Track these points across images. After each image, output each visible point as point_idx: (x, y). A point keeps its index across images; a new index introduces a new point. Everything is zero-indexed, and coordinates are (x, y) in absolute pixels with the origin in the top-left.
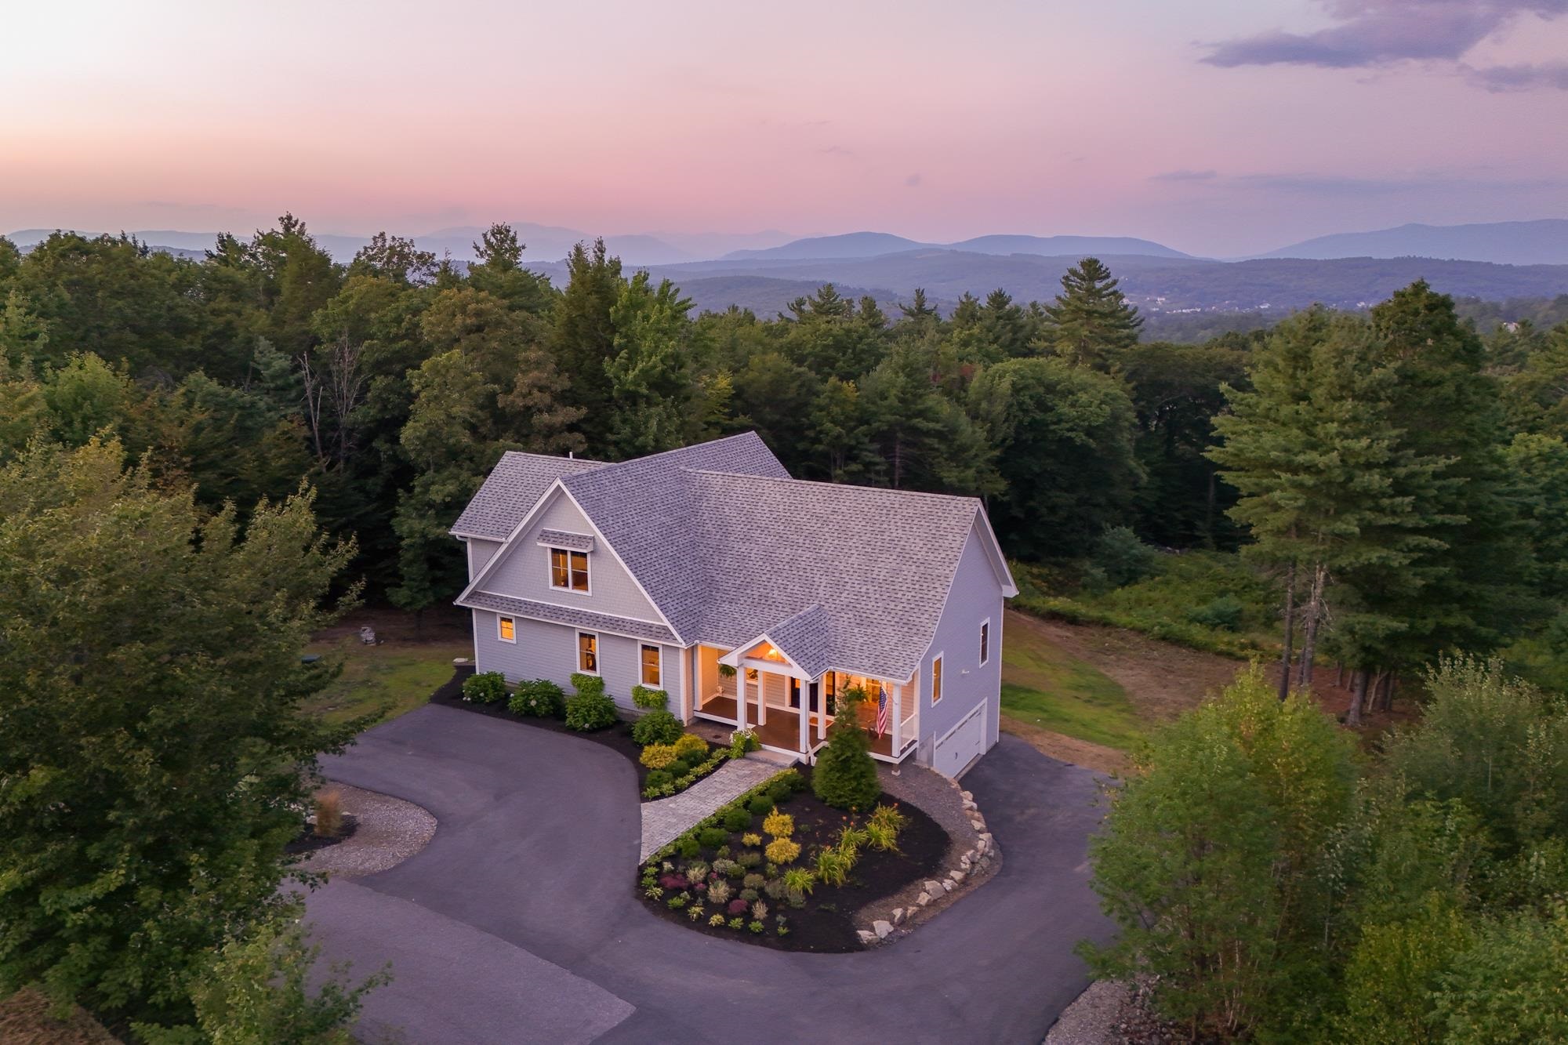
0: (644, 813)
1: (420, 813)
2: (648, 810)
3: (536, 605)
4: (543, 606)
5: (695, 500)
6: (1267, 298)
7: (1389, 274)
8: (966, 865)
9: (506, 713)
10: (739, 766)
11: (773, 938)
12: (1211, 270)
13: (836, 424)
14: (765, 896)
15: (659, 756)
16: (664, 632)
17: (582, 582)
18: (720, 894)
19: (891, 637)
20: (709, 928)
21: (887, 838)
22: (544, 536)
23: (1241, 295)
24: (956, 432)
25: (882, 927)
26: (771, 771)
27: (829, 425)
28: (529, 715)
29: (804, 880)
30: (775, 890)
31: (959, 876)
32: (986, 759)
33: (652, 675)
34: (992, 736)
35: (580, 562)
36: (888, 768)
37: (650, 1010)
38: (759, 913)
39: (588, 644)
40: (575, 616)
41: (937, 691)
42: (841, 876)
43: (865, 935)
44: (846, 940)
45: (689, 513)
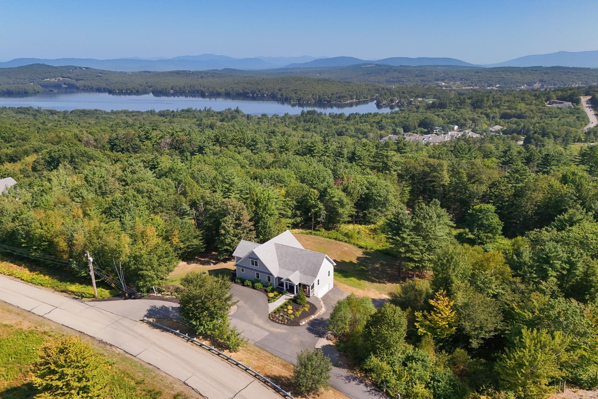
2: (269, 304)
4: (249, 268)
5: (277, 249)
6: (499, 82)
7: (548, 73)
8: (319, 313)
9: (244, 285)
10: (284, 297)
11: (287, 324)
12: (479, 71)
13: (312, 200)
14: (287, 319)
15: (271, 295)
16: (271, 274)
17: (256, 265)
18: (281, 318)
19: (310, 277)
20: (279, 323)
21: (307, 309)
22: (250, 258)
23: (489, 82)
24: (342, 201)
25: (304, 323)
26: (290, 298)
27: (310, 200)
28: (248, 286)
29: (293, 316)
30: (289, 318)
31: (317, 315)
32: (330, 291)
33: (269, 280)
34: (332, 287)
35: (256, 262)
36: (309, 297)
37: (272, 333)
38: (286, 321)
39: (258, 274)
40: (255, 270)
41: (318, 284)
42: (298, 316)
43: (301, 324)
44: (298, 325)
45: (275, 251)
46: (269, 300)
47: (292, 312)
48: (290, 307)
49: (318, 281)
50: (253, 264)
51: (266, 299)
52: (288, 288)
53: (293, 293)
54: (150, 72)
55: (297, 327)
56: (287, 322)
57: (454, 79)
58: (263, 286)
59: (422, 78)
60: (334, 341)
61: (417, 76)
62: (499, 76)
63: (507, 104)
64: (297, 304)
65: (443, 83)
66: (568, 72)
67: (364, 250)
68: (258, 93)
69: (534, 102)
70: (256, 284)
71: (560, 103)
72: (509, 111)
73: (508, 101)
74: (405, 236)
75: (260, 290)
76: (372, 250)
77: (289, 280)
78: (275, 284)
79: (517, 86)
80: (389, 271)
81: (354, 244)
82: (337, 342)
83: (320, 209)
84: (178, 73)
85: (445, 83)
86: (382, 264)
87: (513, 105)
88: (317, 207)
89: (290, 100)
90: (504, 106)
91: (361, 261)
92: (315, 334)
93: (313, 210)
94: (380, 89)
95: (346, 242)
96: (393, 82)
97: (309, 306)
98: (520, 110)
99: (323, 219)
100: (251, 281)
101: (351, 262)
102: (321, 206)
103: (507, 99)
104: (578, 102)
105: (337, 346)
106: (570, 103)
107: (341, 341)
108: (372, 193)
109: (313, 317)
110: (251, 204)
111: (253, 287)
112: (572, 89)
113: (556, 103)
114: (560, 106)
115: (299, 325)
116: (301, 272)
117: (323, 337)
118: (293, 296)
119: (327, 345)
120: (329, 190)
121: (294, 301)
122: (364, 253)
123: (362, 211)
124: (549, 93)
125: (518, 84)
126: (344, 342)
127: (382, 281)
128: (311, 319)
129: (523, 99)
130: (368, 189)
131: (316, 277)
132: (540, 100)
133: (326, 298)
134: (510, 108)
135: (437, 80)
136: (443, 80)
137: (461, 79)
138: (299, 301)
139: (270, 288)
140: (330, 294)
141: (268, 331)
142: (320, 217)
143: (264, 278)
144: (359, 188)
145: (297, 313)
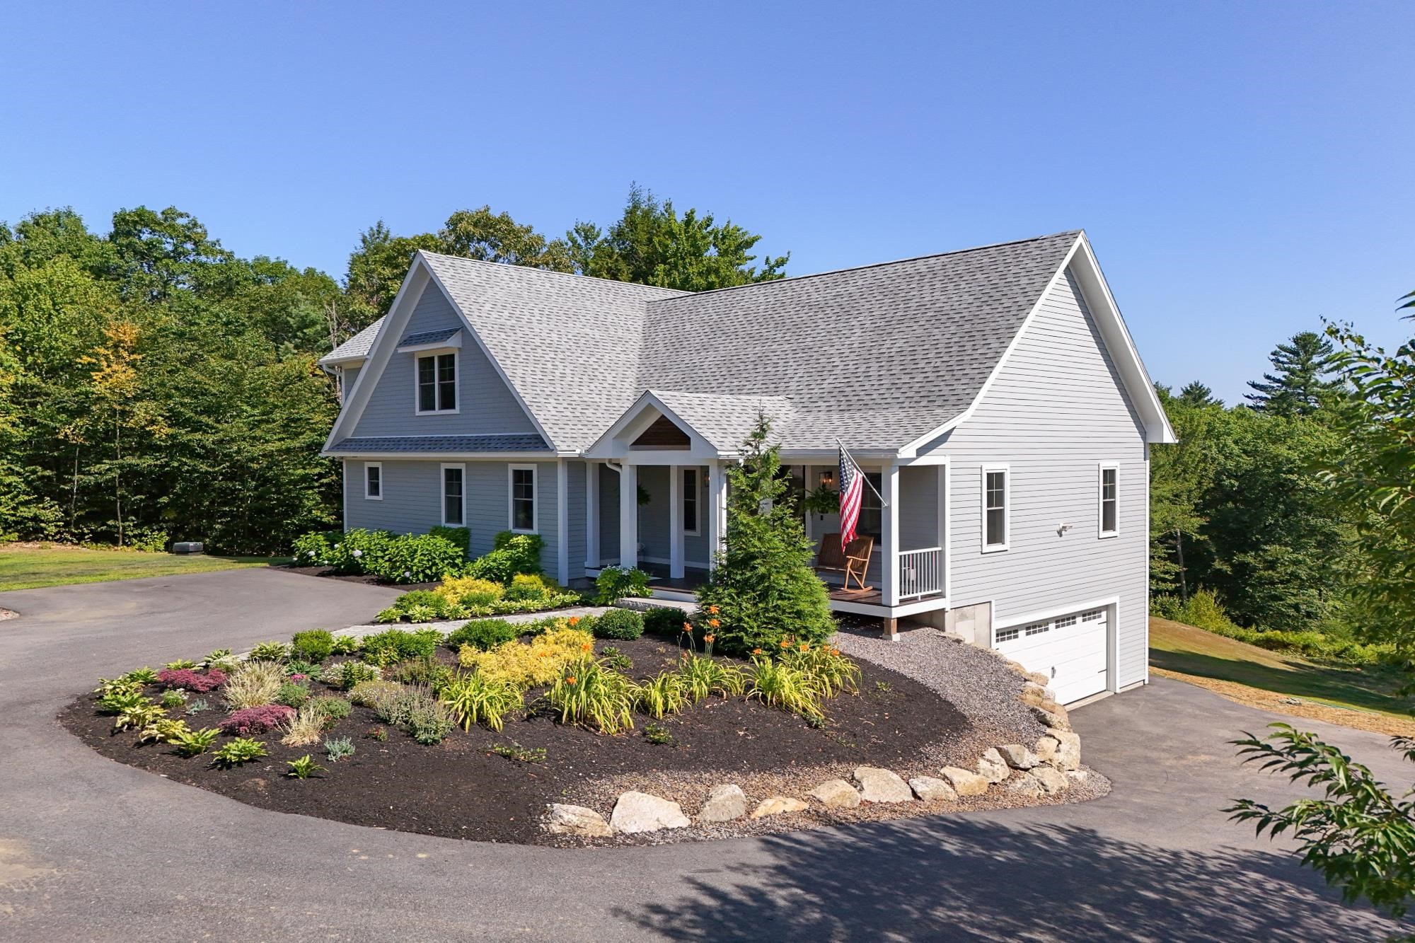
3: (401, 440)
8: (995, 766)
16: (535, 441)
17: (450, 398)
31: (965, 779)
33: (526, 516)
35: (447, 371)
40: (437, 443)
45: (637, 338)
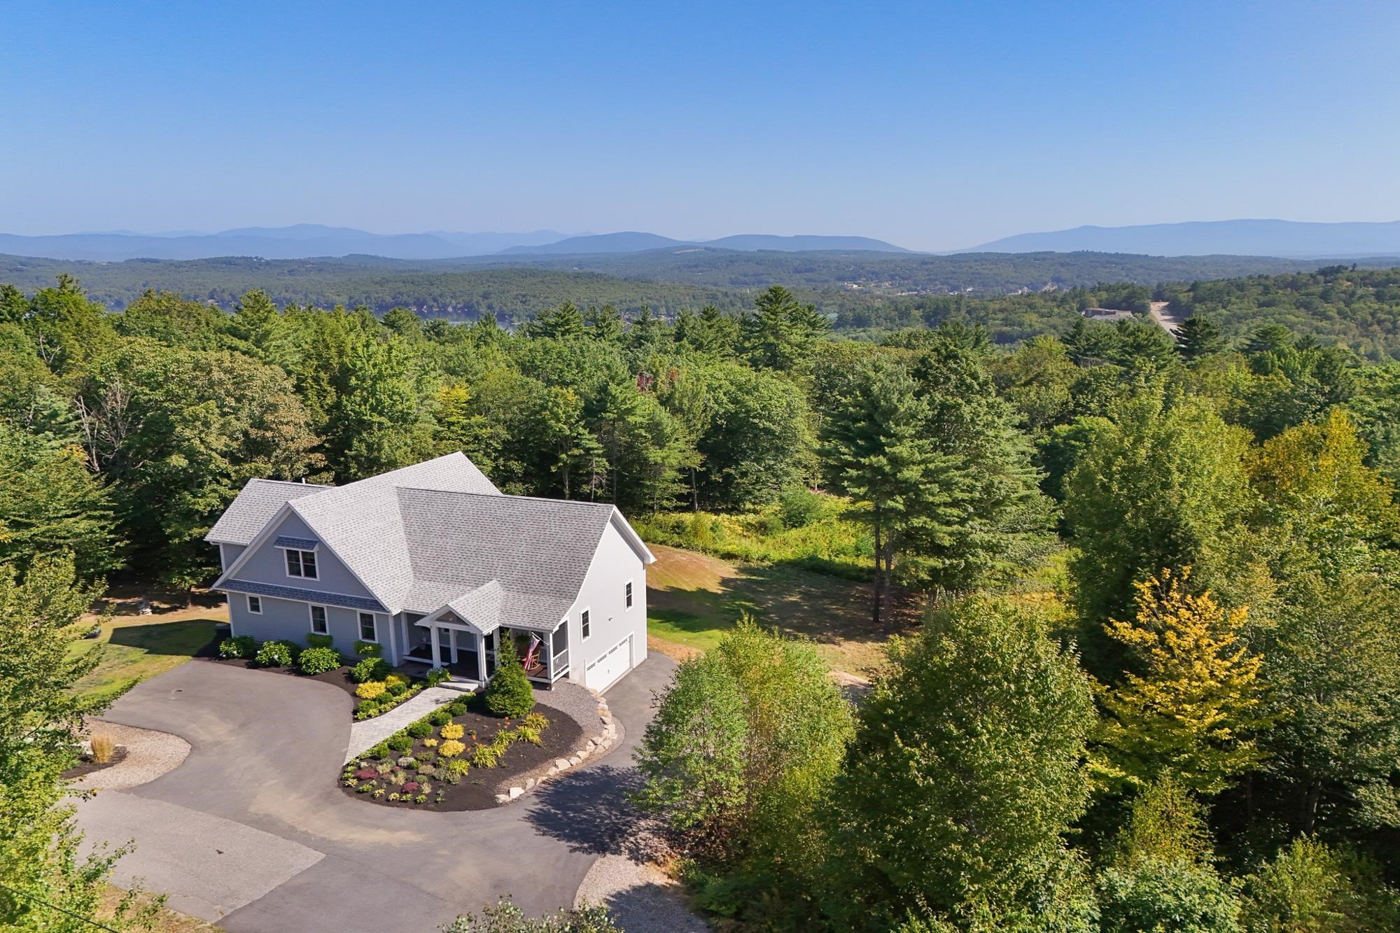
0: (353, 730)
1: (179, 741)
2: (356, 727)
3: (276, 588)
4: (281, 588)
5: (405, 508)
6: (971, 283)
7: (1068, 264)
8: (591, 747)
9: (255, 665)
10: (433, 693)
11: (433, 804)
12: (926, 262)
13: (558, 421)
14: (432, 778)
15: (371, 689)
16: (376, 604)
17: (310, 572)
18: (400, 778)
19: (547, 601)
20: (388, 802)
21: (533, 734)
22: (280, 541)
23: (951, 281)
24: (658, 424)
25: (516, 792)
26: (457, 694)
27: (553, 422)
28: (272, 665)
29: (462, 766)
30: (441, 774)
31: (583, 754)
32: (635, 671)
33: (369, 633)
34: (641, 655)
35: (309, 558)
36: (545, 686)
37: (336, 856)
38: (427, 789)
39: (318, 612)
40: (307, 595)
41: (586, 632)
42: (491, 762)
43: (502, 798)
44: (487, 801)
45: (399, 517)
46: (355, 712)
47: (461, 747)
48: (453, 731)
49: (585, 615)
50: (295, 570)
51: (348, 702)
52: (454, 660)
53: (475, 676)
54: (157, 261)
55: (483, 814)
56: (434, 794)
57: (876, 276)
58: (343, 661)
59: (809, 275)
60: (672, 864)
61: (797, 271)
62: (970, 271)
63: (1000, 316)
64: (490, 714)
65: (855, 286)
66: (1108, 262)
67: (738, 563)
68: (432, 303)
69: (1056, 310)
70: (310, 654)
71: (1107, 313)
72: (1008, 329)
73: (1002, 310)
74: (902, 450)
75: (326, 676)
76: (767, 563)
77: (459, 620)
78: (394, 645)
79: (1011, 291)
80: (837, 610)
81: (704, 550)
82: (688, 868)
83: (588, 450)
84: (229, 262)
85: (859, 285)
86: (806, 596)
87: (1013, 317)
88: (577, 446)
89: (511, 316)
90: (994, 319)
91: (735, 588)
92: (569, 838)
93: (564, 456)
94: (720, 296)
95: (679, 546)
96: (746, 283)
97: (544, 721)
98: (1031, 326)
99: (600, 486)
100: (286, 643)
101: (703, 593)
102: (590, 441)
103: (997, 306)
104: (1144, 310)
105: (693, 886)
106: (1129, 314)
107: (707, 862)
108: (748, 412)
109: (563, 765)
110: (317, 380)
111: (297, 669)
112: (1127, 287)
113: (1099, 313)
114: (1109, 317)
115: (492, 803)
116: (507, 586)
117: (617, 852)
118: (472, 686)
119: (637, 890)
120: (612, 387)
121: (477, 704)
122: (742, 570)
123: (720, 471)
124: (1082, 294)
125: (1011, 287)
126: (723, 868)
127: (823, 638)
128: (552, 772)
129: (1031, 307)
130: (734, 401)
131: (573, 598)
132: (1067, 307)
133: (619, 692)
134: (1006, 322)
135: (842, 279)
136: (854, 279)
137: (892, 278)
138: (496, 701)
139: (371, 662)
140: (634, 680)
141: (318, 845)
142: (587, 483)
143: (345, 625)
144: (704, 395)
145: (483, 749)
